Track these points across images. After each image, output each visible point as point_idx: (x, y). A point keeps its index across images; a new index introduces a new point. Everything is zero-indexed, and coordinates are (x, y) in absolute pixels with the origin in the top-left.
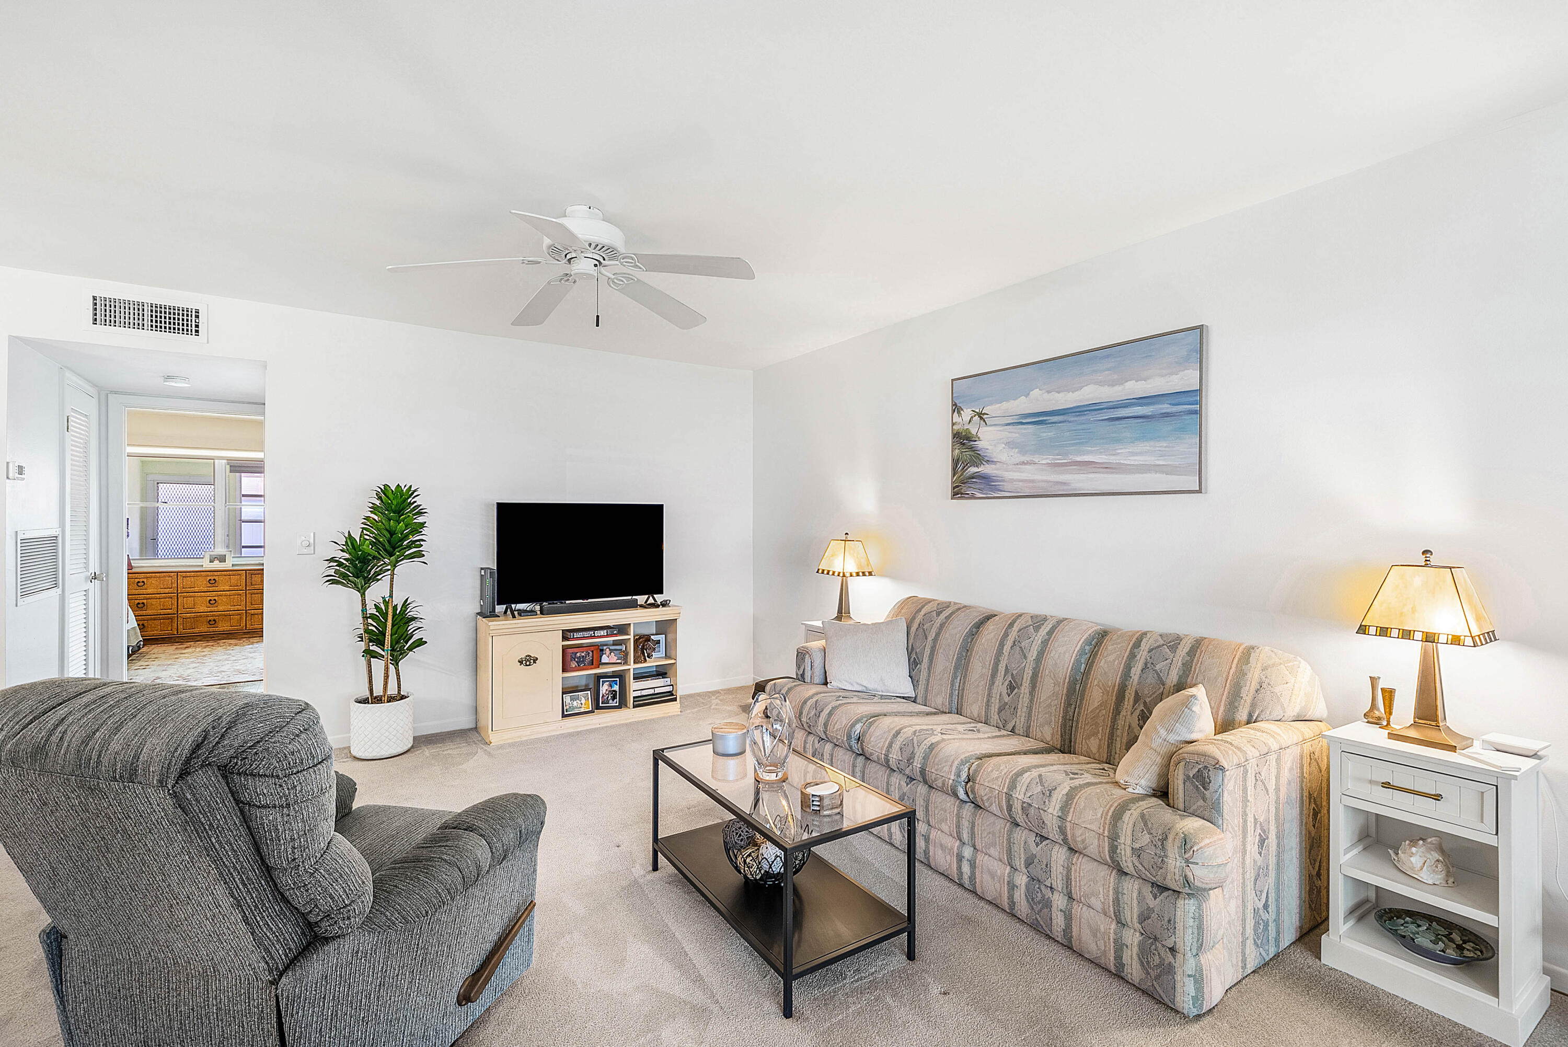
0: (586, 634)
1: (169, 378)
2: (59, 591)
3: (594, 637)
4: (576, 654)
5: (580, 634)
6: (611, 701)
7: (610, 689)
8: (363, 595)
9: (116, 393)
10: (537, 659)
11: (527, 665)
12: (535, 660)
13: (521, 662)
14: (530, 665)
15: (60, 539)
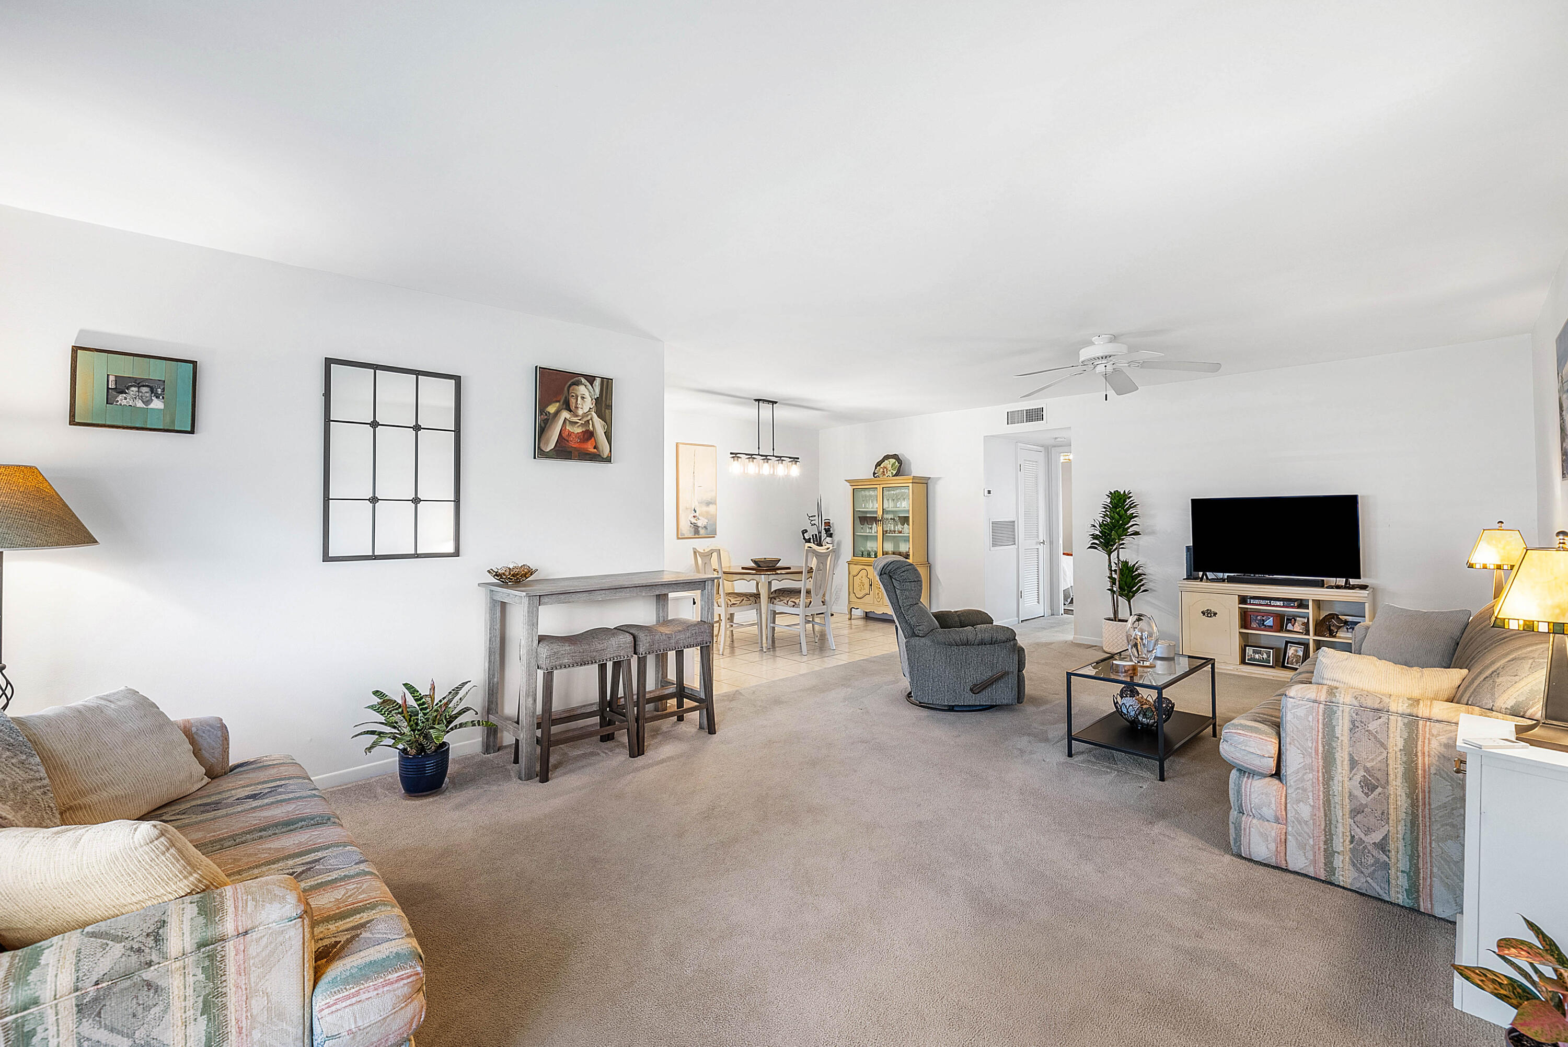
0: (1262, 602)
1: (1056, 438)
2: (1016, 547)
3: (1270, 605)
4: (1256, 617)
5: (1257, 602)
6: (1295, 664)
7: (1295, 653)
8: (1109, 556)
9: (1055, 446)
10: (1216, 614)
11: (1208, 617)
12: (1215, 614)
13: (1203, 613)
14: (1211, 617)
15: (1016, 522)
